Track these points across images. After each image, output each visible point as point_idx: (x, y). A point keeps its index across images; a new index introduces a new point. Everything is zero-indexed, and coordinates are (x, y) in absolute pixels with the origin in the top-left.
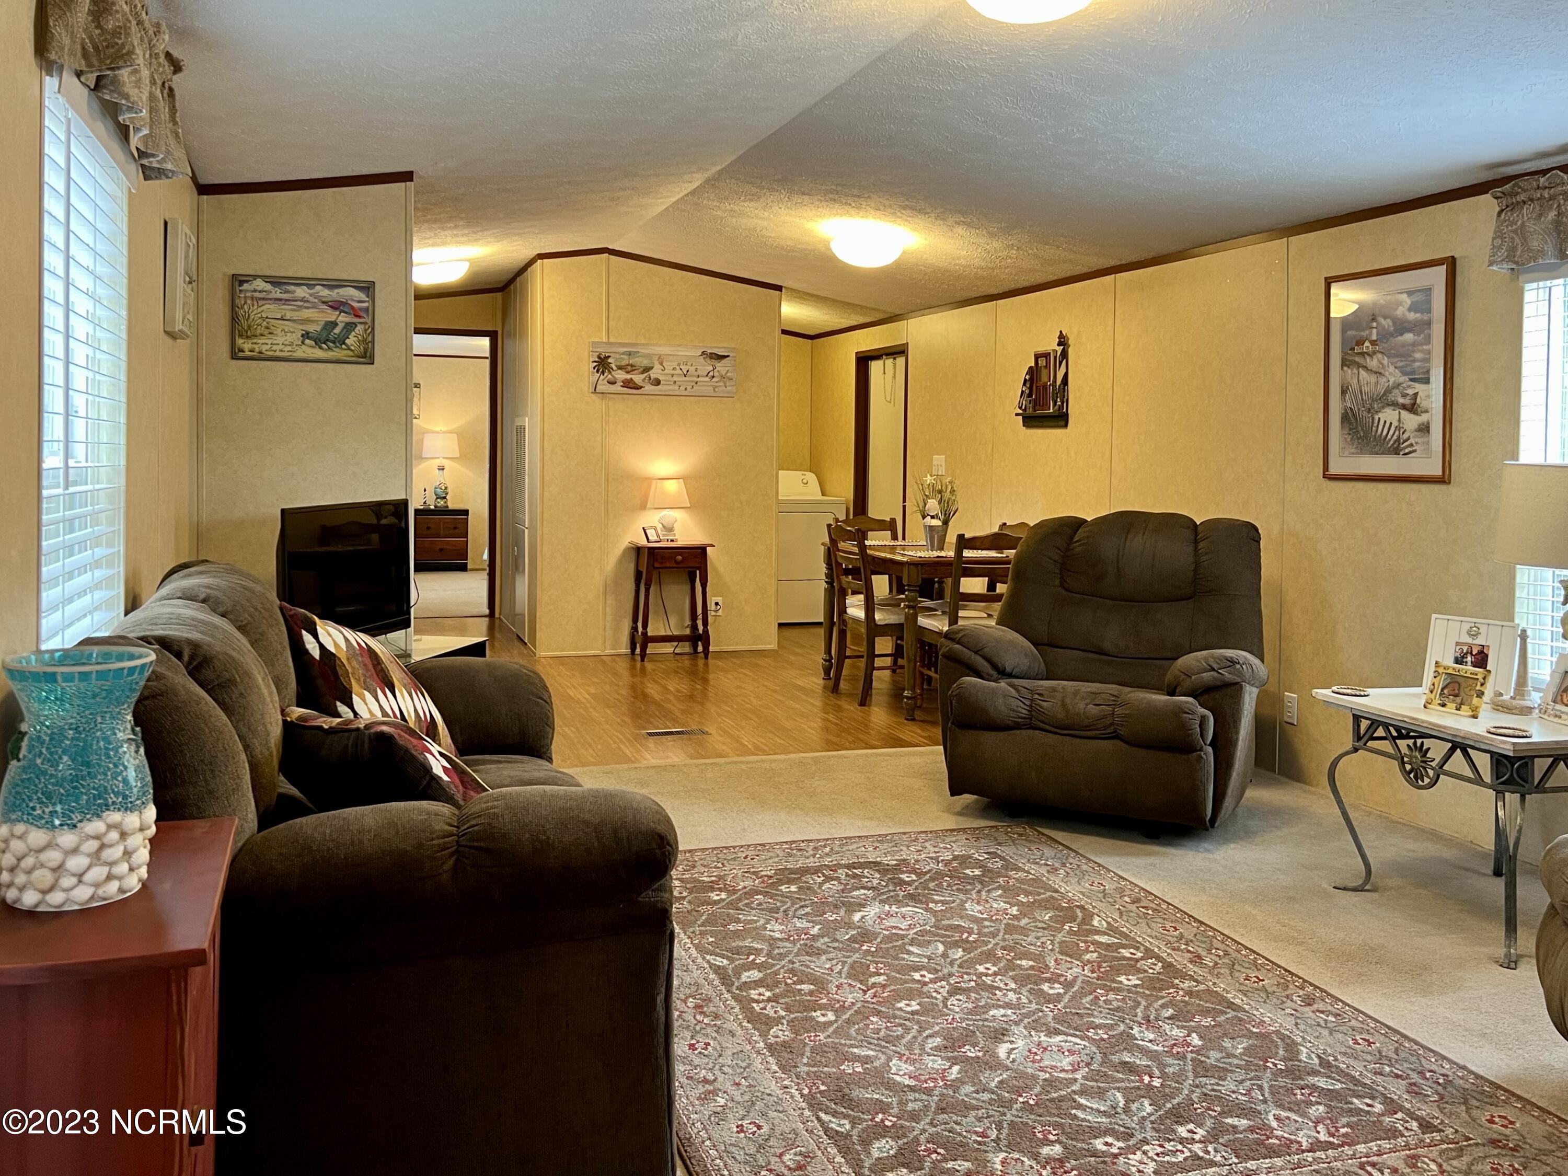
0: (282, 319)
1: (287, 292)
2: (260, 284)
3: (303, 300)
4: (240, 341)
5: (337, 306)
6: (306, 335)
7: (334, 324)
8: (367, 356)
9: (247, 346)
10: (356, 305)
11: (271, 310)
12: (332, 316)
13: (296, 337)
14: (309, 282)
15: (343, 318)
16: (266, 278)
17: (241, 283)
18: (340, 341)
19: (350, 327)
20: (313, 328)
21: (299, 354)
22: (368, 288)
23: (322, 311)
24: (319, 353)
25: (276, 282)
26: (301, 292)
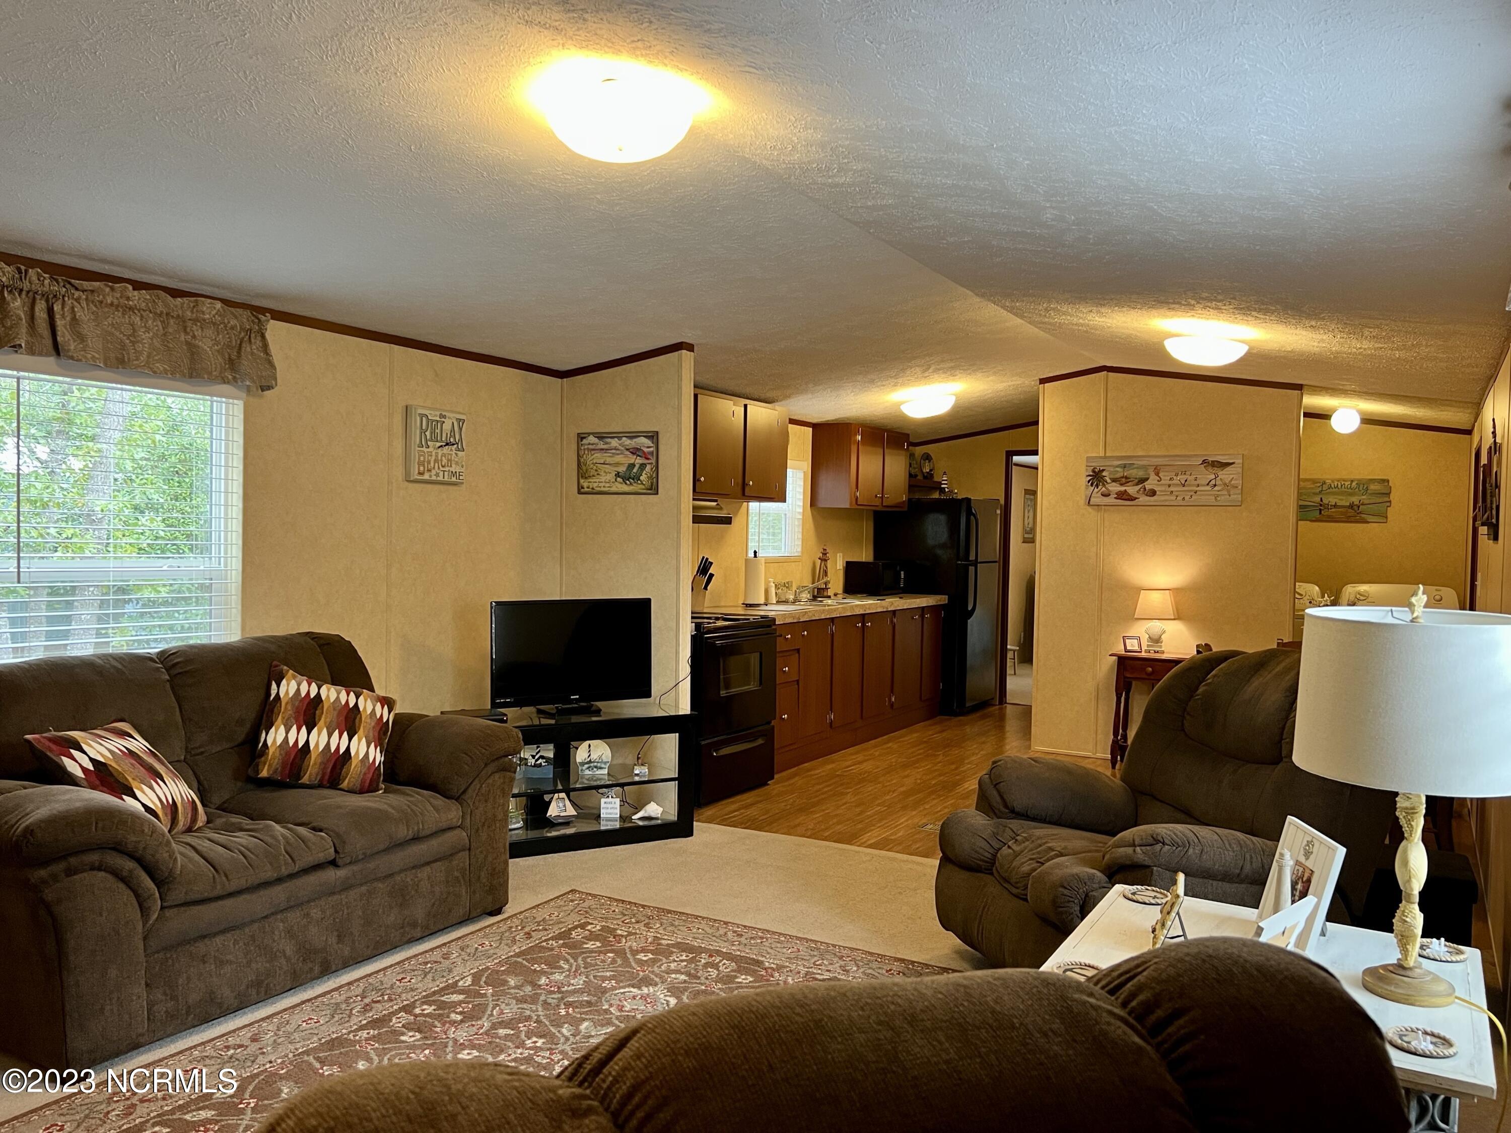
0: (604, 464)
1: (607, 443)
2: (592, 439)
3: (616, 449)
4: (582, 481)
5: (635, 451)
6: (618, 475)
7: (633, 465)
8: (653, 489)
9: (585, 485)
10: (646, 450)
11: (598, 457)
12: (632, 459)
13: (611, 477)
14: (617, 435)
15: (639, 461)
16: (595, 434)
17: (582, 438)
18: (637, 478)
19: (642, 466)
20: (622, 469)
21: (614, 489)
22: (654, 436)
23: (626, 456)
24: (625, 488)
25: (601, 437)
26: (614, 443)
